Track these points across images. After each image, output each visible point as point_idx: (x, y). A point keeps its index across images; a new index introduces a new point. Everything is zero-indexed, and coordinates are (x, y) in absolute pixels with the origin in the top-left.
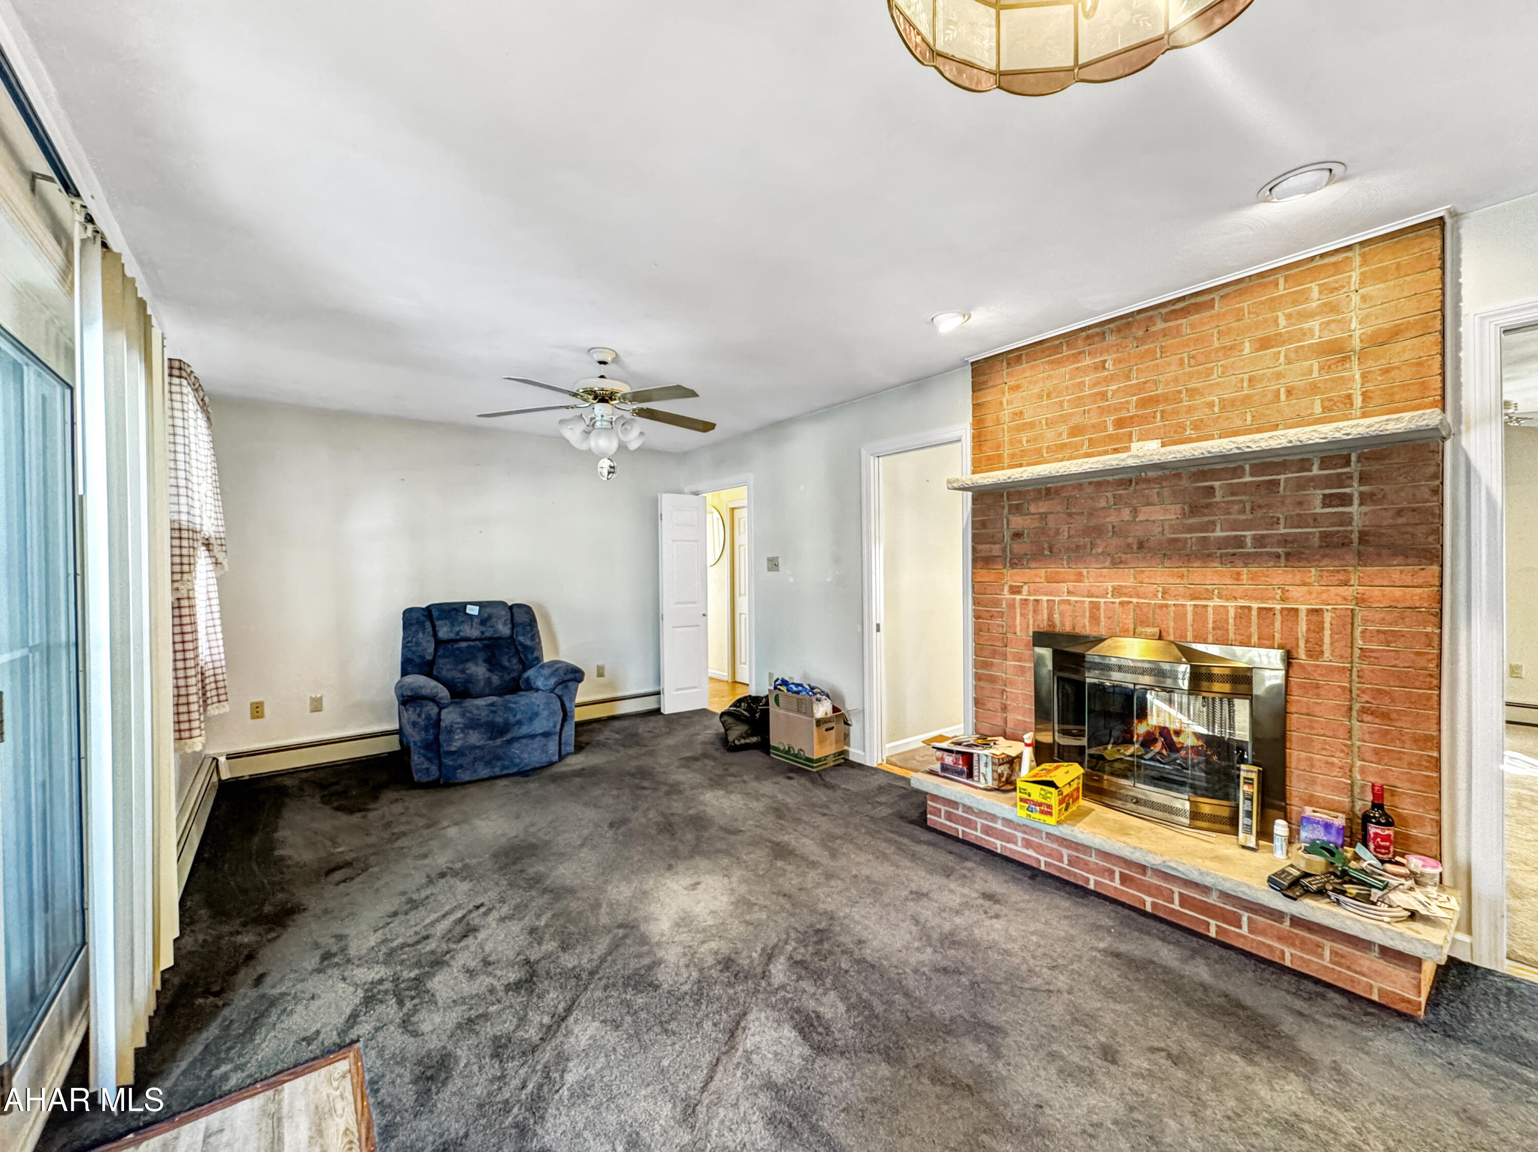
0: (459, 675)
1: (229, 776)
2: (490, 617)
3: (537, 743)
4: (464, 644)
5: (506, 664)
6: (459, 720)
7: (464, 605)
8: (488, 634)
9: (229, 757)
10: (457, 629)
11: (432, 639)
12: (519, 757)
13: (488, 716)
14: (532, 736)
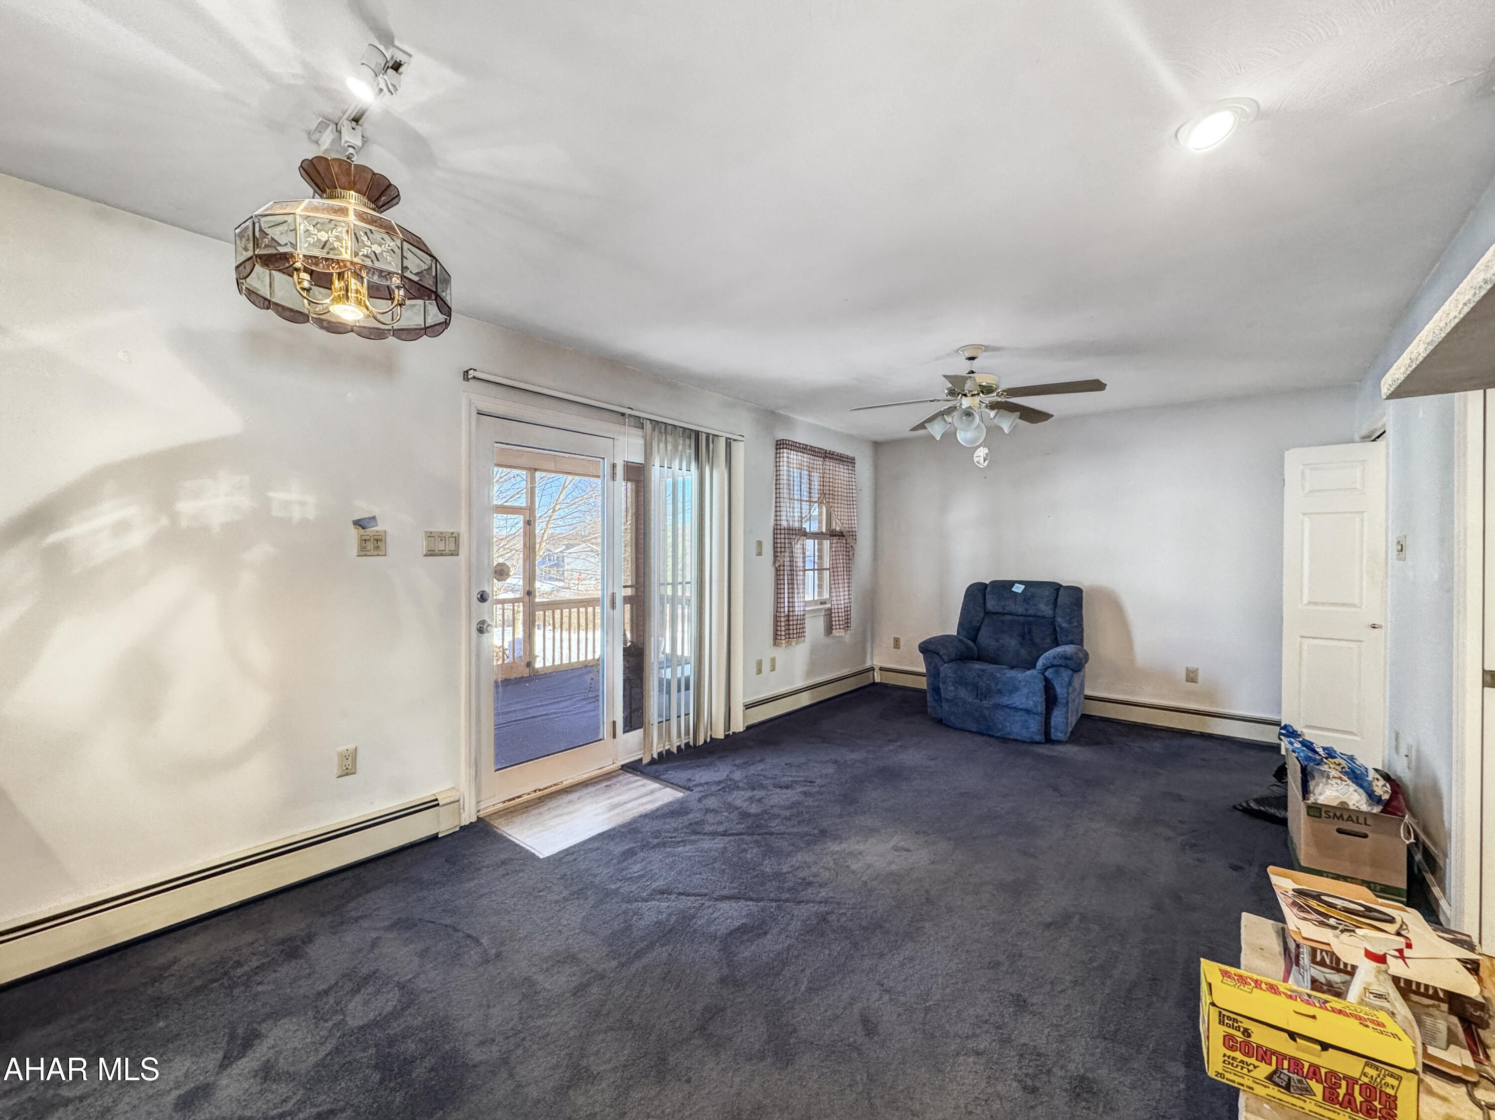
0: (993, 643)
1: (879, 681)
2: (1033, 596)
3: (1018, 717)
4: (1009, 618)
5: (1038, 640)
6: (952, 675)
7: (1012, 583)
8: (1031, 612)
9: (881, 669)
10: (1003, 603)
11: (983, 610)
12: (1002, 724)
13: (974, 678)
14: (1016, 709)
